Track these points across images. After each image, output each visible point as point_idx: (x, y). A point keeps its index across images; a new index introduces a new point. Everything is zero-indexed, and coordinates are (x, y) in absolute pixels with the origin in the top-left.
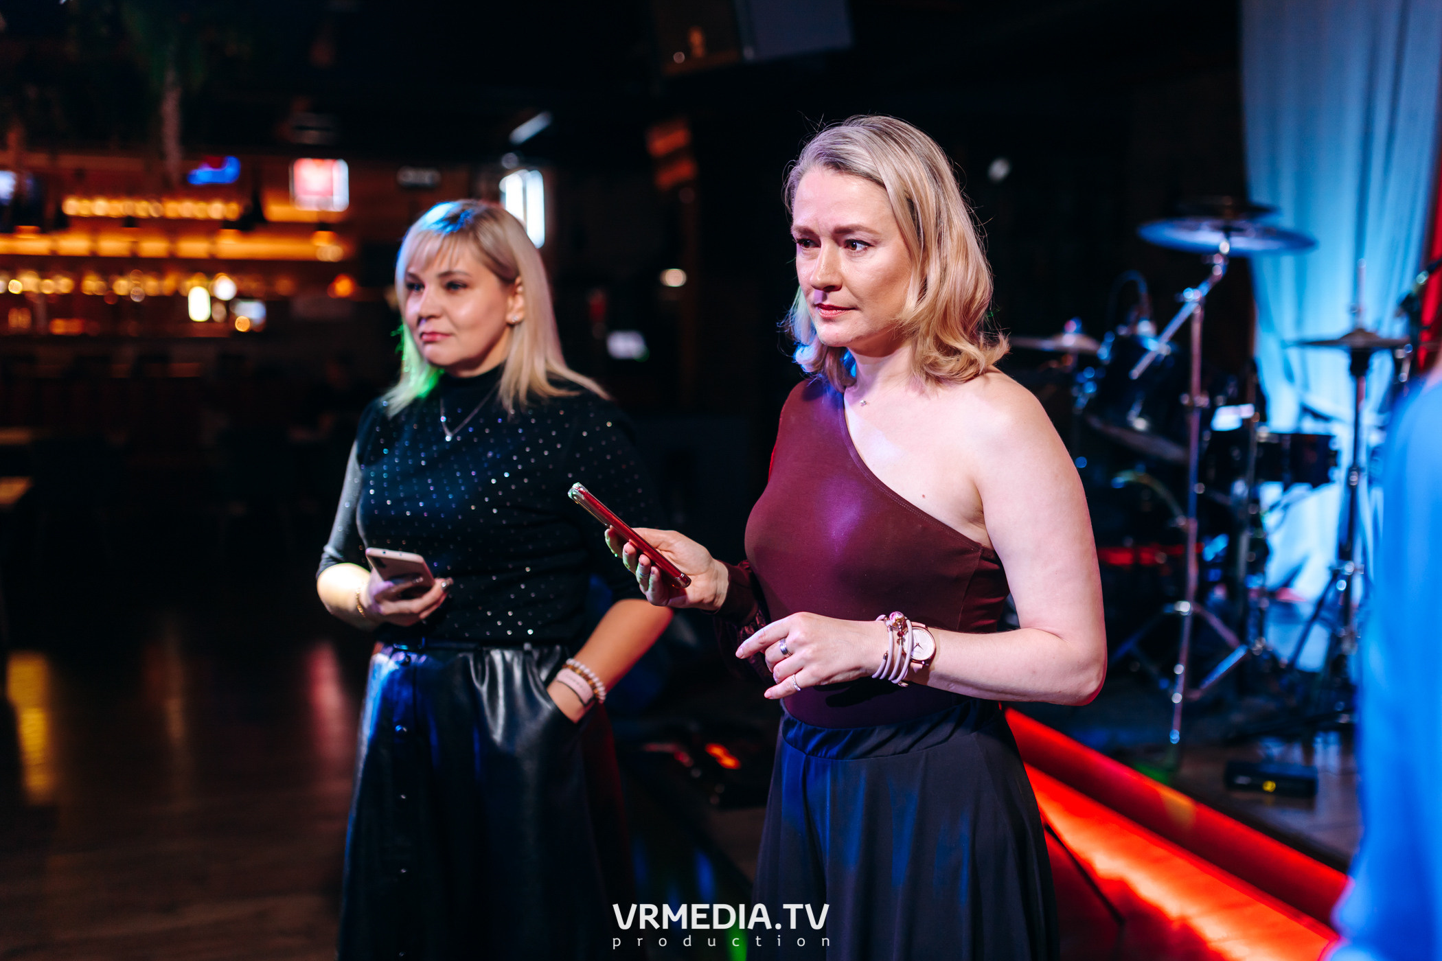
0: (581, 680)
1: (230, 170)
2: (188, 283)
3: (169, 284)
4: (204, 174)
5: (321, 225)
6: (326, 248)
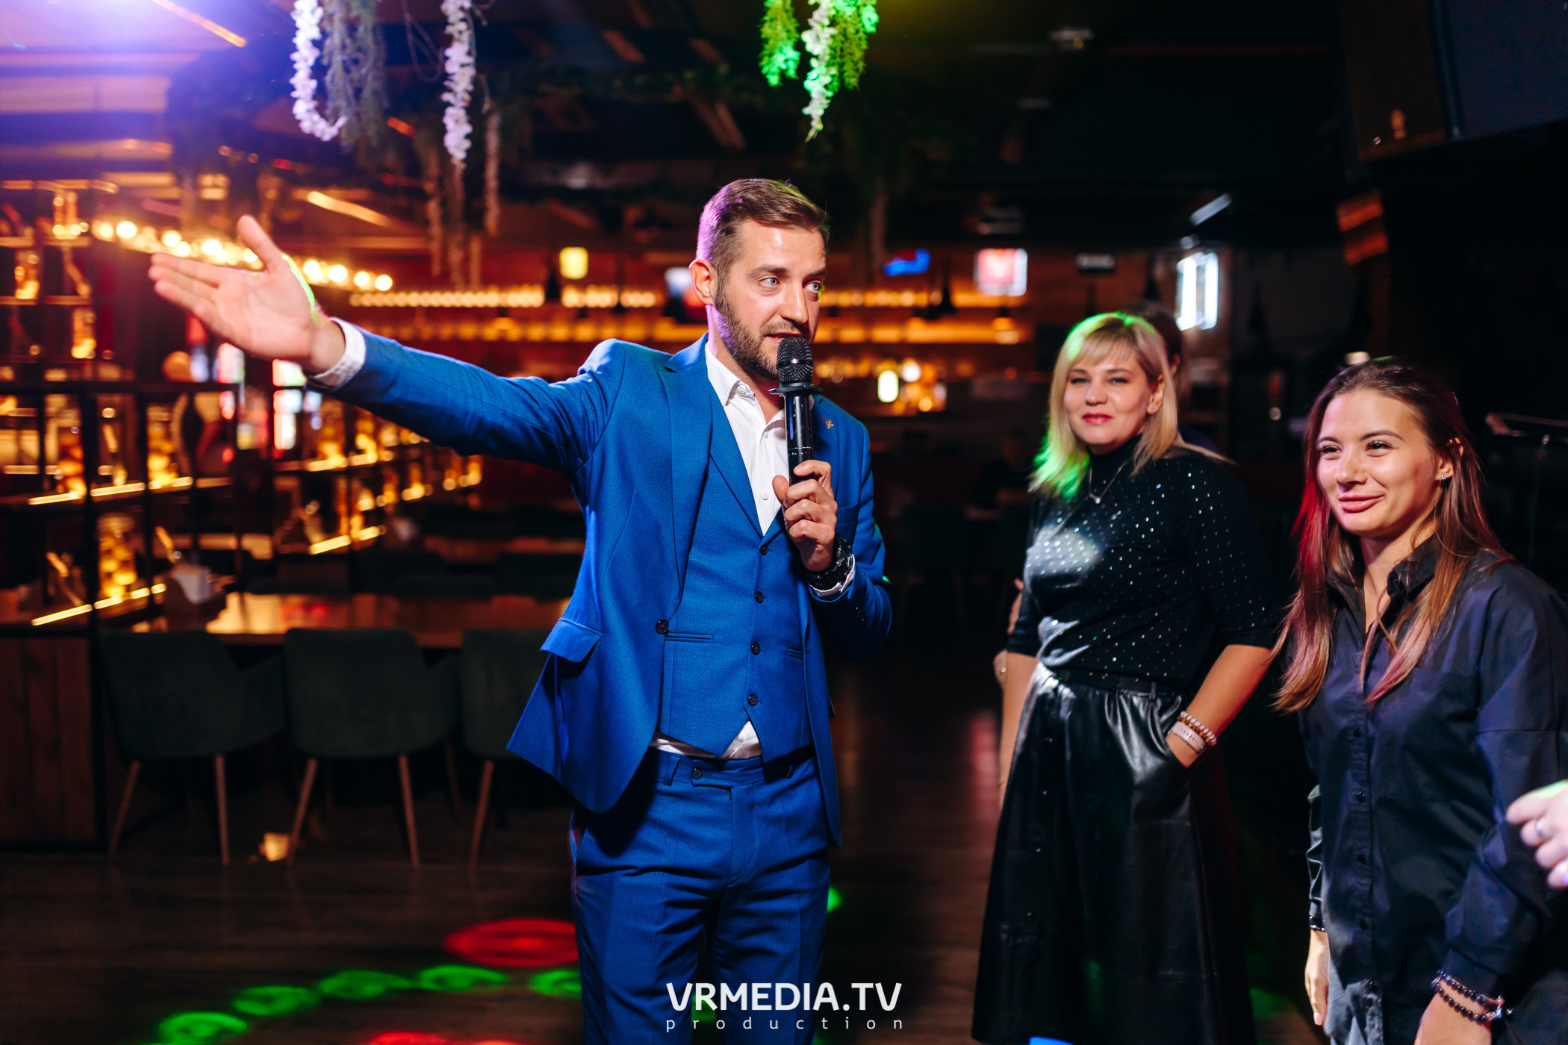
0: (1191, 732)
1: (922, 261)
2: (880, 367)
3: (863, 368)
4: (898, 266)
5: (1003, 311)
6: (1005, 333)
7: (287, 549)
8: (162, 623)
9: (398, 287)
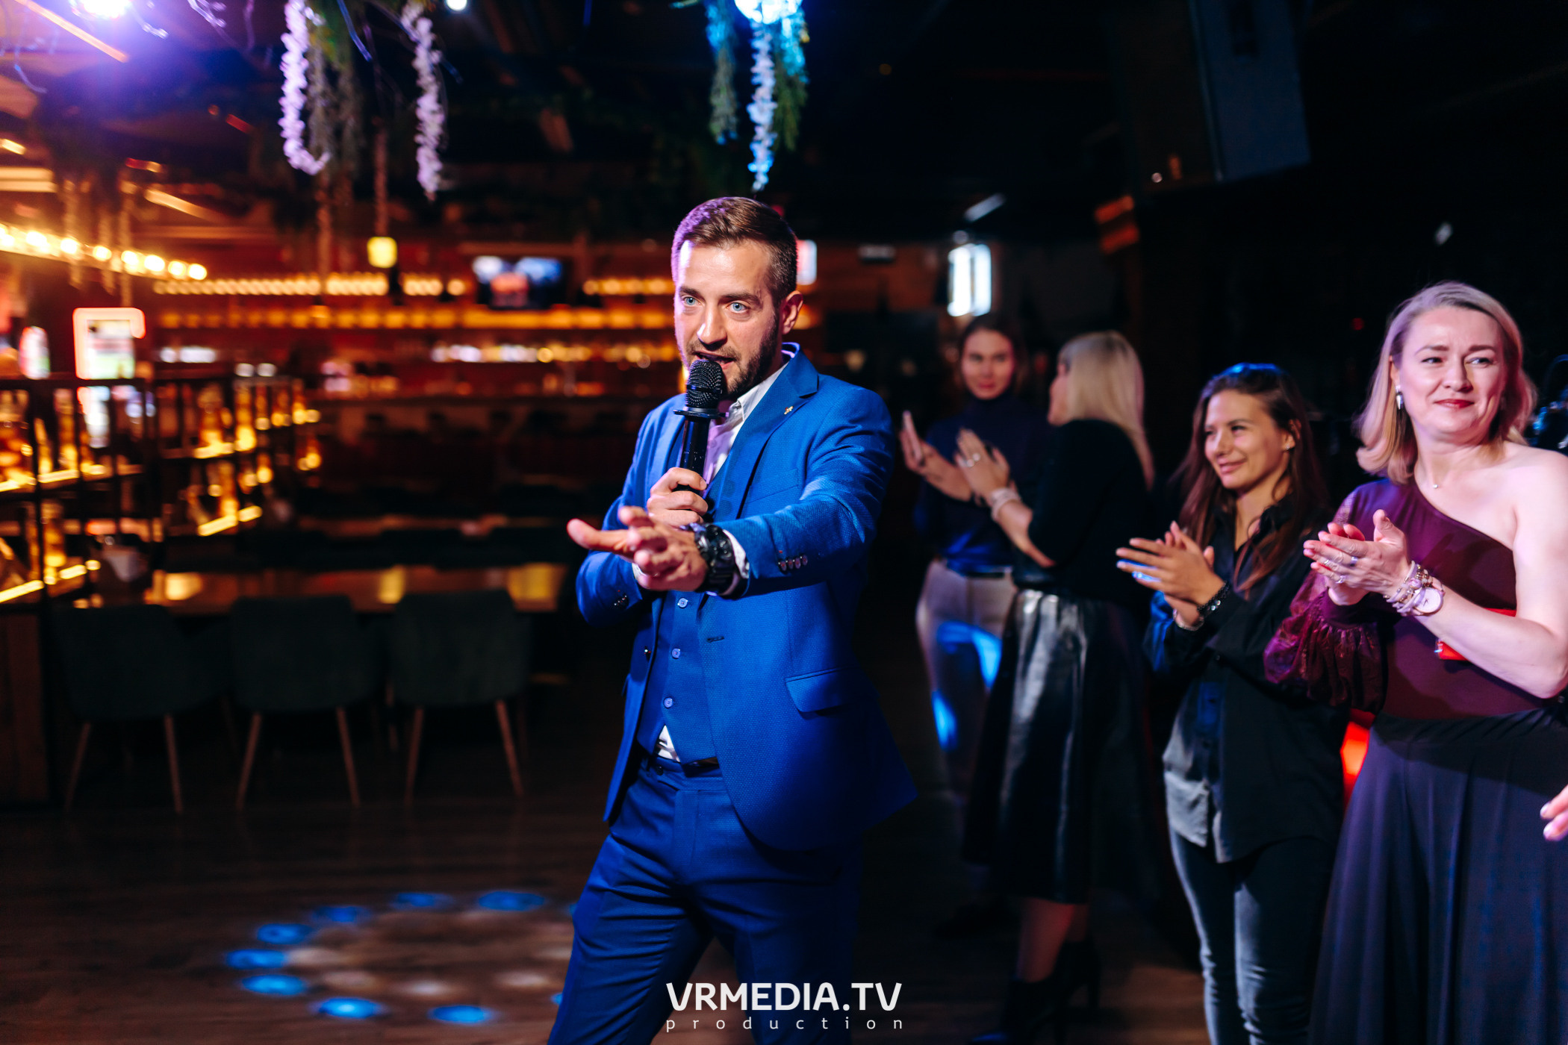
7: (176, 531)
8: (97, 601)
9: (213, 275)
